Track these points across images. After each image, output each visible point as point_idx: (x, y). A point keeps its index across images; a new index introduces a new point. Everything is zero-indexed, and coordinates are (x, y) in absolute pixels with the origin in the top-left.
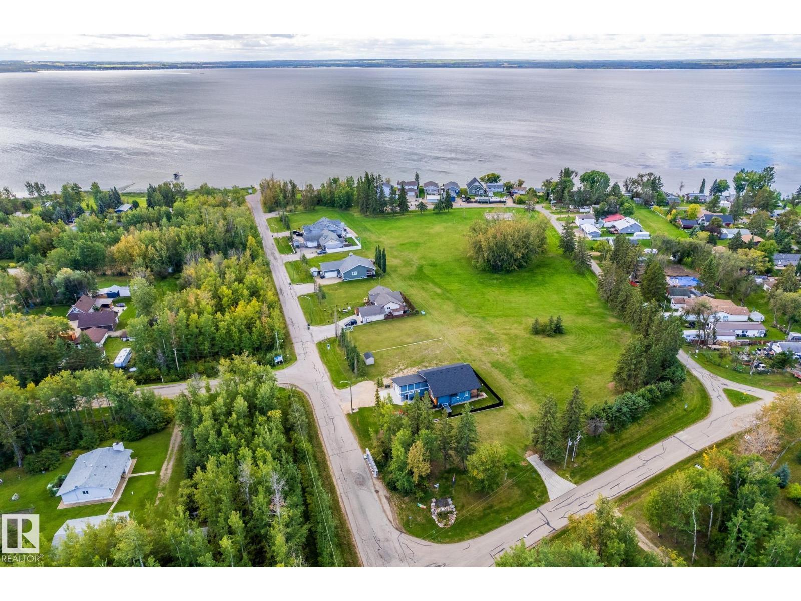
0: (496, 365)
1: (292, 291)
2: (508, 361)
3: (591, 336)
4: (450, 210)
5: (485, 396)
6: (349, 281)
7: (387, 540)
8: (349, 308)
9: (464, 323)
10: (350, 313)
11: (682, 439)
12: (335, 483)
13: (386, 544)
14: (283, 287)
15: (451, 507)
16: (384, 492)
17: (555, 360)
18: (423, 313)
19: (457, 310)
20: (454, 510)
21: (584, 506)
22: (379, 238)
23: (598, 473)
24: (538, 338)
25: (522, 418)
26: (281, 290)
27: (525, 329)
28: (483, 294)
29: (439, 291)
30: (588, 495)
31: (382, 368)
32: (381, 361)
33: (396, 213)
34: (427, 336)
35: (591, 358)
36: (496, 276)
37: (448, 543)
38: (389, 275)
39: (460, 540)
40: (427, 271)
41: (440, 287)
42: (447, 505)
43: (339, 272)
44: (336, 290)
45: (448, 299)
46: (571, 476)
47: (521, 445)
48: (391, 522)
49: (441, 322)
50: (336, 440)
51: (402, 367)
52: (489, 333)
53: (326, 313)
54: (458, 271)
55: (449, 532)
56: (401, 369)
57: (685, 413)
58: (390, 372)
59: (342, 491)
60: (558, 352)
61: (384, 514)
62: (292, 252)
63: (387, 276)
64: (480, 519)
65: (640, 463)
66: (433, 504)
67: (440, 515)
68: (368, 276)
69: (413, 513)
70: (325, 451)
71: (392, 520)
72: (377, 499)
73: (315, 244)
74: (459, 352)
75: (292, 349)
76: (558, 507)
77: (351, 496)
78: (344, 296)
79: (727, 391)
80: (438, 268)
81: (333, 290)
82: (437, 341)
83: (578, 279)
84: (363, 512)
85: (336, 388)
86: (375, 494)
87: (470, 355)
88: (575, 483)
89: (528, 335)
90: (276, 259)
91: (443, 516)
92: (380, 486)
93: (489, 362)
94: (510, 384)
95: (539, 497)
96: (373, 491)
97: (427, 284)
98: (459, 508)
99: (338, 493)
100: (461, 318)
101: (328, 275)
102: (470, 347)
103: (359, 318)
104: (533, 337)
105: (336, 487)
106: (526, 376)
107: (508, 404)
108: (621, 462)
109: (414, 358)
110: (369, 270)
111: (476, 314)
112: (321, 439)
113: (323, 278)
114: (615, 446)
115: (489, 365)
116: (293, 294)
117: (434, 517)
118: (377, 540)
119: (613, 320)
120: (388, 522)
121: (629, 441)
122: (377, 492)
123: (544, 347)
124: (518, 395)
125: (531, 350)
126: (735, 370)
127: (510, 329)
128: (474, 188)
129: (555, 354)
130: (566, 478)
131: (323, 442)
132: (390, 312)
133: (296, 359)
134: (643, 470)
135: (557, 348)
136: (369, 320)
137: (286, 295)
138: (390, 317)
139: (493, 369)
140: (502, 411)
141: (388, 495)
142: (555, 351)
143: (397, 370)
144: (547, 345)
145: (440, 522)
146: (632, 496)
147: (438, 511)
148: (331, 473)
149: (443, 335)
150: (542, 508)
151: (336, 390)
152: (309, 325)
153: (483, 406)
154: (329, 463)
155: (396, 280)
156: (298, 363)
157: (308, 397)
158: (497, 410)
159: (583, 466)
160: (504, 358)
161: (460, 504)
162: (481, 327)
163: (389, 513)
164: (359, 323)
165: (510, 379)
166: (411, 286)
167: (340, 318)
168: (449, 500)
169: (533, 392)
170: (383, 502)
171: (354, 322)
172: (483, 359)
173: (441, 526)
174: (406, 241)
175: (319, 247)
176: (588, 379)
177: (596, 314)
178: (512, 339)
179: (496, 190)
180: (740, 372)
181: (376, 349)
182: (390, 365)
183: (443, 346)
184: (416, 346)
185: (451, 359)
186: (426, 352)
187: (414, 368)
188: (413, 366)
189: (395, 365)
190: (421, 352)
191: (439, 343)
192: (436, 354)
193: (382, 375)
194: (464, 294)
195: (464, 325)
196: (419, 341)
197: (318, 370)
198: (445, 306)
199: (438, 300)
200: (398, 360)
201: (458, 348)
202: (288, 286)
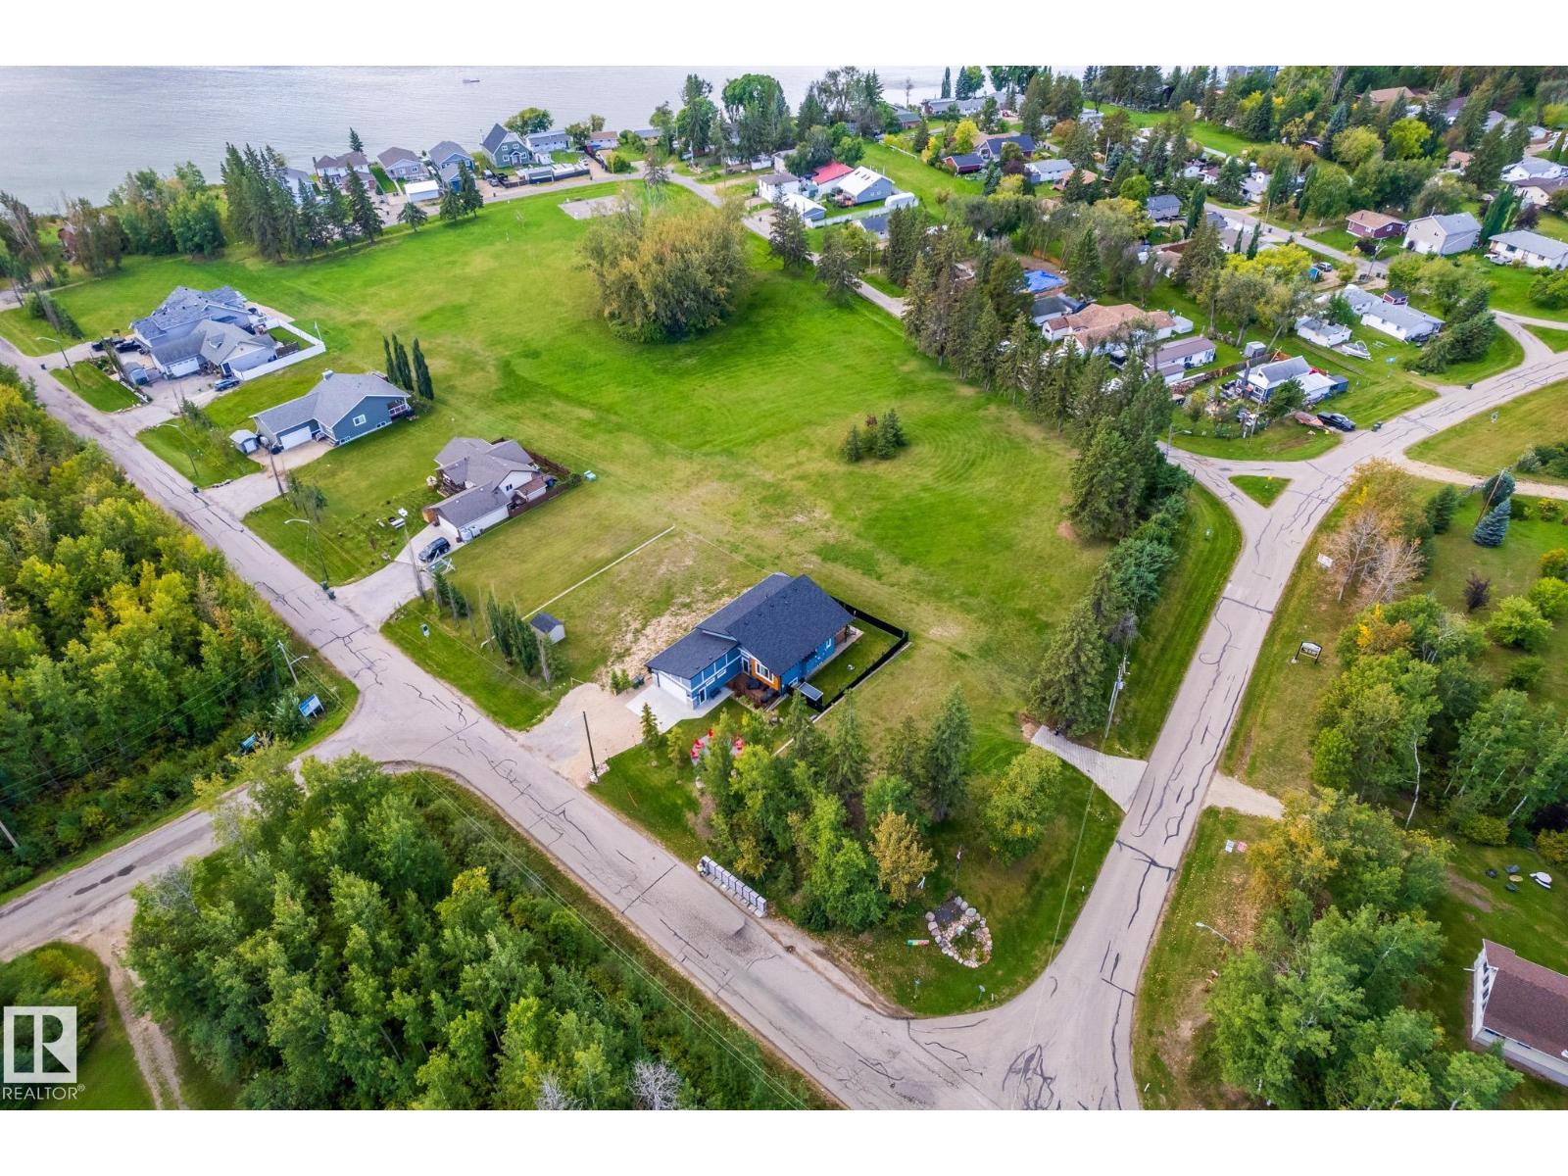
0: (828, 553)
1: (214, 508)
2: (847, 537)
3: (956, 436)
4: (479, 212)
5: (859, 633)
6: (351, 442)
7: (894, 1054)
8: (403, 512)
9: (698, 478)
10: (414, 525)
11: (1237, 597)
12: (683, 973)
13: (897, 1064)
14: (181, 505)
15: (970, 914)
16: (805, 944)
17: (932, 505)
18: (592, 476)
19: (660, 452)
20: (978, 916)
21: (1186, 797)
23: (1163, 720)
24: (867, 467)
25: (964, 657)
26: (180, 514)
27: (829, 453)
28: (684, 398)
29: (586, 414)
30: (1176, 772)
31: (593, 643)
32: (579, 626)
33: (355, 239)
34: (641, 533)
35: (990, 483)
36: (682, 349)
37: (1012, 995)
38: (444, 402)
39: (1032, 977)
40: (525, 369)
41: (582, 404)
42: (960, 912)
43: (313, 425)
44: (333, 474)
45: (620, 428)
46: (1122, 745)
47: (1000, 716)
48: (869, 1006)
49: (642, 487)
50: (610, 864)
51: (636, 625)
52: (766, 486)
53: (349, 544)
54: (594, 356)
55: (996, 969)
56: (637, 631)
57: (1208, 545)
58: (617, 647)
59: (715, 988)
60: (925, 489)
61: (842, 997)
62: (138, 400)
63: (439, 406)
64: (1033, 911)
65: (1209, 672)
66: (932, 926)
67: (960, 942)
68: (393, 418)
69: (901, 963)
70: (603, 903)
71: (866, 1000)
72: (803, 966)
73: (192, 365)
74: (735, 549)
75: (324, 666)
76: (1146, 821)
77: (743, 987)
78: (364, 484)
79: (1235, 480)
80: (545, 357)
81: (323, 476)
82: (670, 536)
83: (847, 318)
84: (797, 1014)
85: (513, 732)
86: (791, 957)
87: (760, 547)
88: (1141, 758)
89: (843, 468)
90: (100, 430)
91: (963, 942)
92: (788, 933)
93: (813, 552)
94: (886, 588)
95: (1102, 814)
96: (783, 953)
97: (549, 404)
98: (983, 910)
99: (709, 995)
100: (684, 469)
101: (288, 441)
102: (750, 530)
103: (448, 530)
104: (852, 468)
105: (693, 980)
106: (905, 561)
107: (916, 636)
108: (1180, 682)
109: (647, 593)
110: (391, 403)
111: (707, 448)
112: (571, 877)
113: (277, 451)
114: (1153, 653)
115: (815, 558)
116: (226, 517)
117: (949, 952)
118: (875, 1065)
119: (967, 391)
120: (864, 1011)
121: (1166, 634)
122: (790, 949)
123: (891, 485)
124: (917, 609)
125: (873, 498)
126: (1219, 436)
127: (800, 463)
128: (506, 148)
129: (922, 495)
130: (1119, 754)
131: (580, 884)
132: (516, 497)
133: (358, 692)
134: (1224, 685)
135: (917, 481)
136: (476, 531)
137: (203, 524)
138: (519, 508)
139: (829, 565)
140: (917, 655)
141: (820, 946)
142: (918, 488)
143: (629, 637)
144: (894, 478)
145: (966, 958)
146: (1240, 742)
147: (950, 933)
148: (658, 953)
149: (670, 515)
150: (1122, 833)
151: (521, 737)
152: (325, 588)
153: (875, 658)
154: (632, 930)
155: (467, 410)
156: (369, 697)
157: (459, 782)
158: (906, 656)
159: (1129, 716)
160: (833, 532)
161: (982, 899)
162: (739, 476)
163: (850, 987)
164: (455, 546)
165: (879, 578)
166: (517, 418)
167: (396, 547)
168: (959, 900)
169: (941, 591)
170: (820, 968)
171: (442, 547)
172: (795, 547)
173: (973, 964)
174: (427, 309)
175: (206, 368)
176: (1018, 531)
177: (930, 387)
178: (822, 483)
179: (552, 147)
180: (1229, 439)
181: (540, 600)
182: (604, 627)
183: (691, 544)
184: (632, 564)
185: (730, 569)
186: (663, 569)
187: (665, 619)
188: (659, 614)
189: (616, 625)
190: (652, 574)
191: (678, 540)
192: (688, 568)
193: (604, 660)
194: (647, 408)
195: (699, 480)
196: (629, 549)
197: (435, 701)
198: (626, 448)
199: (602, 437)
200: (614, 610)
201: (725, 539)
202: (191, 497)
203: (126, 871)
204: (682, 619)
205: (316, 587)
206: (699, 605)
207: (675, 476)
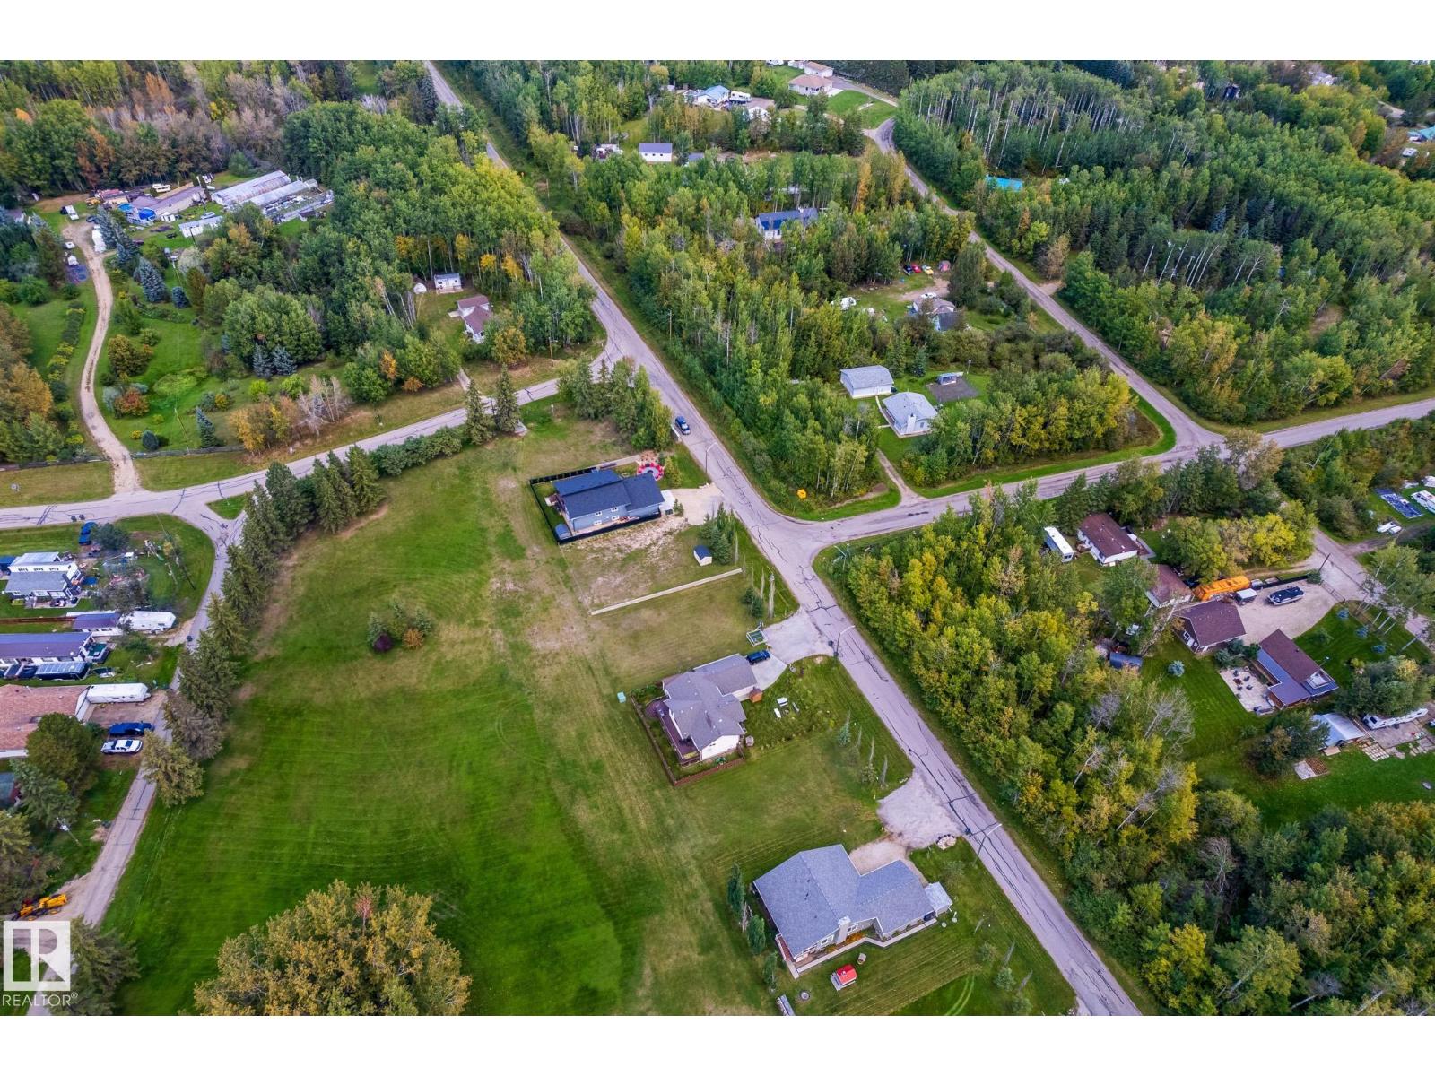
0: (516, 552)
1: (943, 796)
5: (548, 499)
9: (548, 658)
49: (589, 668)
51: (654, 548)
56: (654, 544)
58: (670, 538)
74: (567, 579)
82: (599, 606)
87: (552, 576)
93: (526, 557)
94: (510, 520)
100: (547, 675)
102: (547, 591)
116: (931, 781)
124: (508, 501)
133: (813, 567)
139: (524, 546)
143: (660, 542)
149: (587, 628)
152: (836, 654)
156: (807, 562)
157: (766, 504)
160: (502, 566)
162: (515, 648)
165: (508, 525)
169: (487, 504)
172: (532, 564)
176: (404, 523)
182: (671, 554)
183: (591, 594)
184: (634, 592)
185: (579, 565)
186: (619, 580)
187: (636, 546)
188: (639, 551)
189: (664, 554)
190: (625, 581)
191: (596, 601)
192: (602, 576)
193: (680, 534)
195: (545, 657)
197: (772, 546)
200: (661, 563)
201: (566, 590)
204: (627, 542)
206: (613, 548)
207: (559, 671)
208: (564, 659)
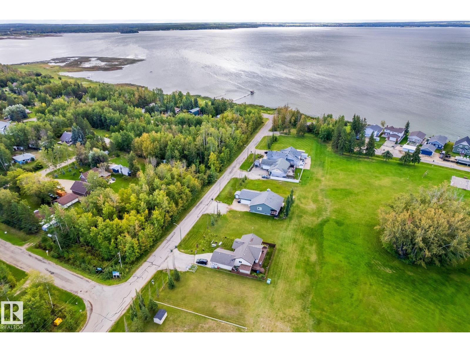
1: (207, 207)
6: (253, 213)
8: (221, 243)
18: (269, 282)
19: (303, 295)
22: (322, 176)
26: (201, 203)
28: (356, 283)
29: (314, 258)
32: (168, 326)
41: (320, 254)
45: (312, 274)
49: (272, 302)
54: (359, 240)
62: (248, 170)
63: (287, 220)
68: (271, 214)
75: (139, 267)
78: (234, 227)
80: (342, 228)
90: (231, 172)
101: (243, 202)
103: (210, 261)
110: (272, 210)
113: (239, 202)
116: (204, 210)
128: (461, 146)
132: (238, 267)
133: (126, 281)
136: (216, 267)
137: (198, 209)
156: (124, 285)
164: (207, 266)
166: (295, 241)
167: (202, 252)
171: (204, 263)
194: (334, 275)
195: (289, 321)
196: (227, 319)
197: (122, 303)
198: (299, 283)
199: (300, 271)
202: (210, 199)
203: (52, 273)
205: (177, 244)
207: (287, 310)
208: (281, 314)
